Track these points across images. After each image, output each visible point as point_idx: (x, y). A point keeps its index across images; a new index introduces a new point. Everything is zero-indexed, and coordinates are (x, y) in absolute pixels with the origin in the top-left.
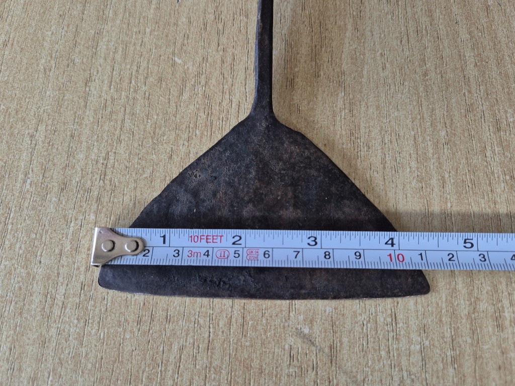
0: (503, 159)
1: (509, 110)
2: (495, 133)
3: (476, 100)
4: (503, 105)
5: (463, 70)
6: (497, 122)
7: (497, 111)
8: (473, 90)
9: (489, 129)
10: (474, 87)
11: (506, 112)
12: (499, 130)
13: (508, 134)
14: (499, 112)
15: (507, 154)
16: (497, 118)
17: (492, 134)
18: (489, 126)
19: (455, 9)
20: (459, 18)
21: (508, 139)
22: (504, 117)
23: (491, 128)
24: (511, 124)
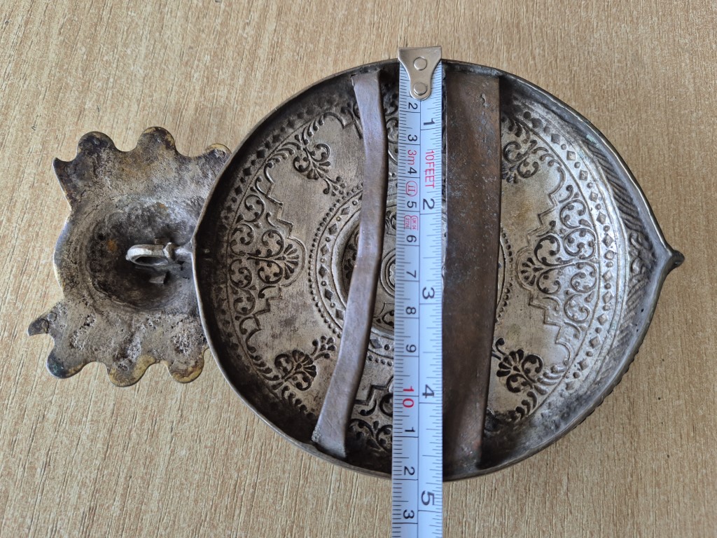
0: (10, 311)
1: (47, 250)
2: (15, 277)
3: (12, 232)
4: (42, 242)
5: (13, 191)
6: (26, 262)
7: (31, 249)
8: (14, 219)
9: (12, 271)
10: (17, 213)
11: (42, 251)
12: (22, 273)
13: (31, 279)
14: (33, 250)
15: (19, 304)
16: (28, 258)
17: (12, 277)
18: (13, 267)
19: (40, 109)
20: (39, 121)
21: (28, 285)
22: (37, 257)
23: (14, 269)
24: (40, 267)
